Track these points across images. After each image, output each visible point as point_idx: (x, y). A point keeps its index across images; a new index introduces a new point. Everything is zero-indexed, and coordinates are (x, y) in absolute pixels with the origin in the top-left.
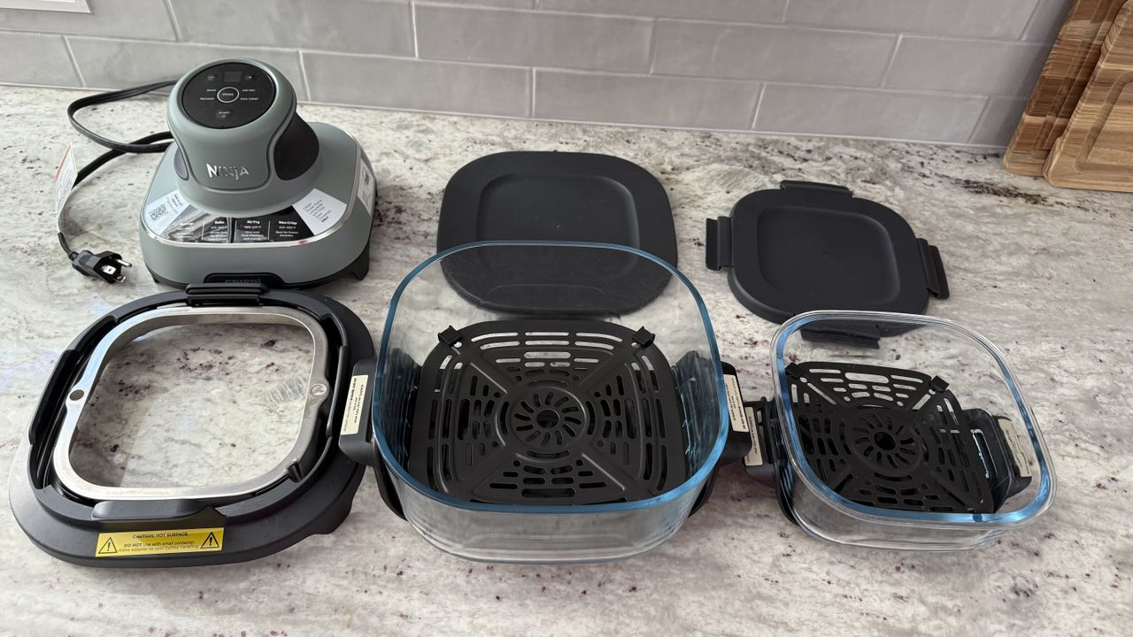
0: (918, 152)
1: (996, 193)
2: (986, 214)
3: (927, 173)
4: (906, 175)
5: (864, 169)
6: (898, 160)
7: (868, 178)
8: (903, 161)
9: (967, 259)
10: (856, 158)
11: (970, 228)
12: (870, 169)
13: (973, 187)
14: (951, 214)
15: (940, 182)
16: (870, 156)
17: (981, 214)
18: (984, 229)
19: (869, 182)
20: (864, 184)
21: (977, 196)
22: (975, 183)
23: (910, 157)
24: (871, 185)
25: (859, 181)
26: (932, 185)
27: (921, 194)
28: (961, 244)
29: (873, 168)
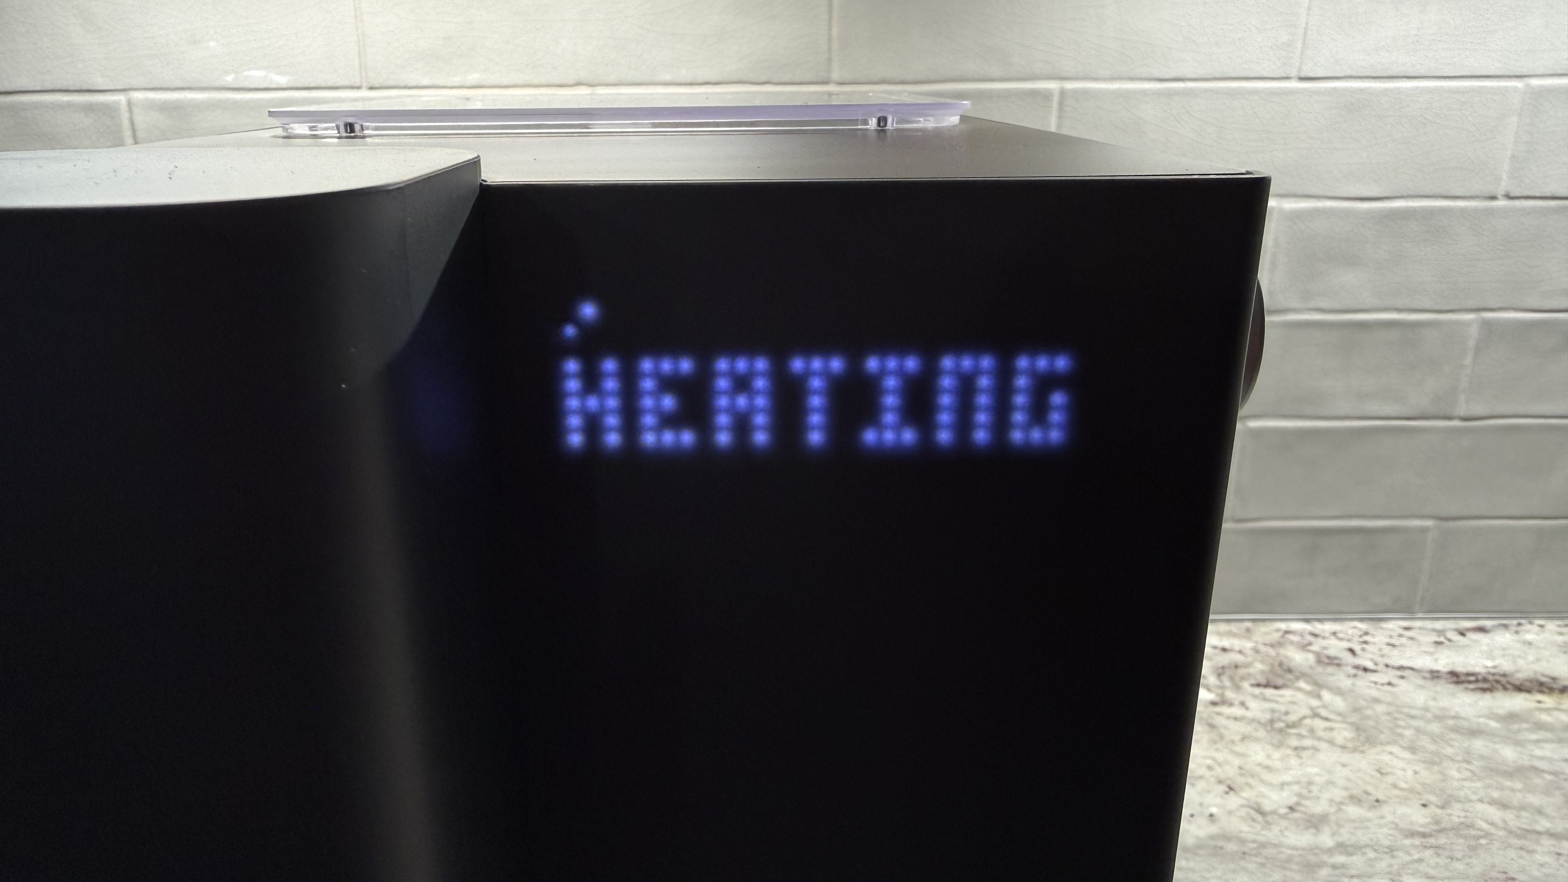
0: (1334, 634)
1: (1519, 688)
2: (1525, 726)
3: (1369, 665)
4: (1330, 669)
5: (1247, 665)
6: (1304, 647)
7: (1263, 681)
8: (1315, 648)
9: (1540, 811)
10: (1224, 650)
11: (1509, 753)
12: (1259, 666)
13: (1470, 682)
14: (1456, 730)
15: (1402, 677)
16: (1248, 645)
17: (1516, 727)
18: (1538, 752)
19: (1267, 685)
20: (1257, 691)
21: (1488, 696)
22: (1468, 674)
23: (1325, 643)
24: (1269, 692)
25: (1246, 685)
26: (1389, 684)
27: (1377, 701)
28: (1508, 783)
29: (1262, 662)
